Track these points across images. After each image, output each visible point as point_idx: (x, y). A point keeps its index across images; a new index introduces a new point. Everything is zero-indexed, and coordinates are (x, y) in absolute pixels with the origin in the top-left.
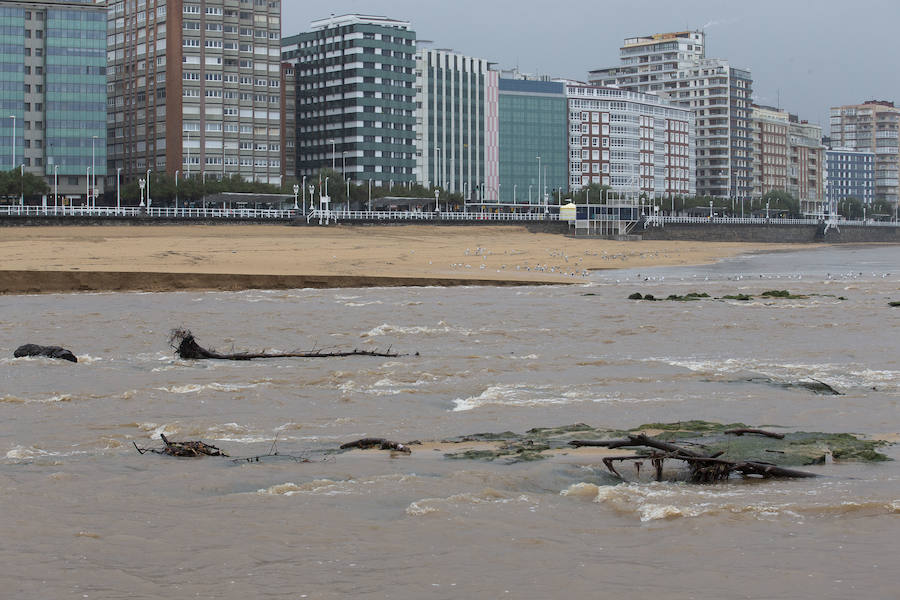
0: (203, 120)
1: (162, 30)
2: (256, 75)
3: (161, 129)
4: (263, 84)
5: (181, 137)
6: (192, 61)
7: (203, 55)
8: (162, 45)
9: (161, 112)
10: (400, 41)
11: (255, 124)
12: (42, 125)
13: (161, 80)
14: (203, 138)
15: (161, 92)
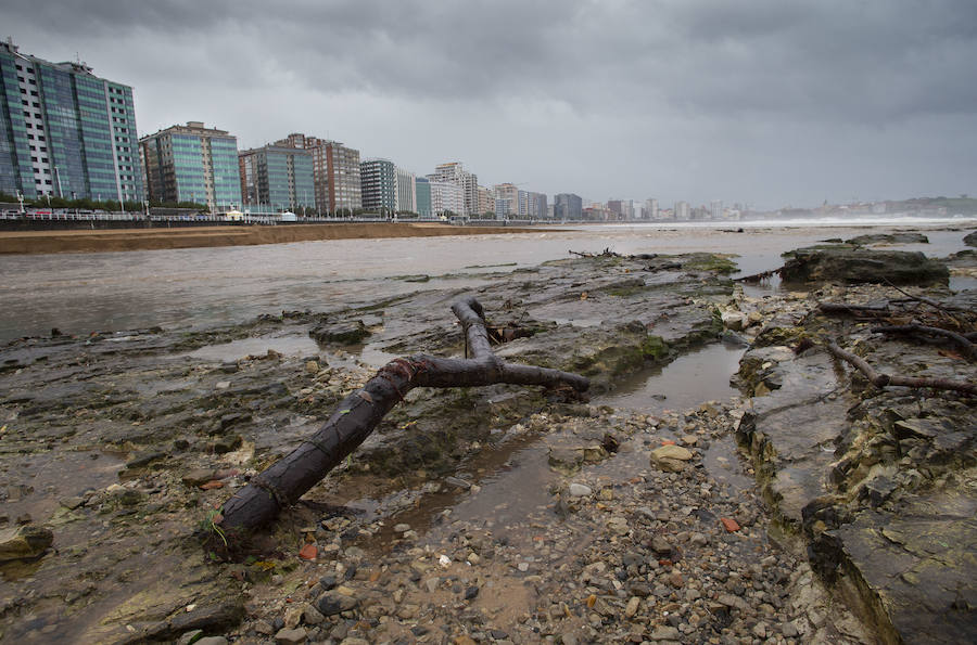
0: (341, 191)
1: (325, 162)
2: (354, 177)
3: (326, 194)
4: (356, 180)
5: (334, 197)
6: (336, 172)
7: (339, 170)
8: (325, 167)
9: (326, 189)
10: (390, 166)
11: (355, 192)
12: (295, 193)
13: (326, 179)
14: (341, 197)
15: (326, 182)
